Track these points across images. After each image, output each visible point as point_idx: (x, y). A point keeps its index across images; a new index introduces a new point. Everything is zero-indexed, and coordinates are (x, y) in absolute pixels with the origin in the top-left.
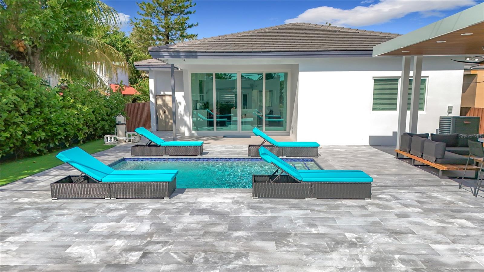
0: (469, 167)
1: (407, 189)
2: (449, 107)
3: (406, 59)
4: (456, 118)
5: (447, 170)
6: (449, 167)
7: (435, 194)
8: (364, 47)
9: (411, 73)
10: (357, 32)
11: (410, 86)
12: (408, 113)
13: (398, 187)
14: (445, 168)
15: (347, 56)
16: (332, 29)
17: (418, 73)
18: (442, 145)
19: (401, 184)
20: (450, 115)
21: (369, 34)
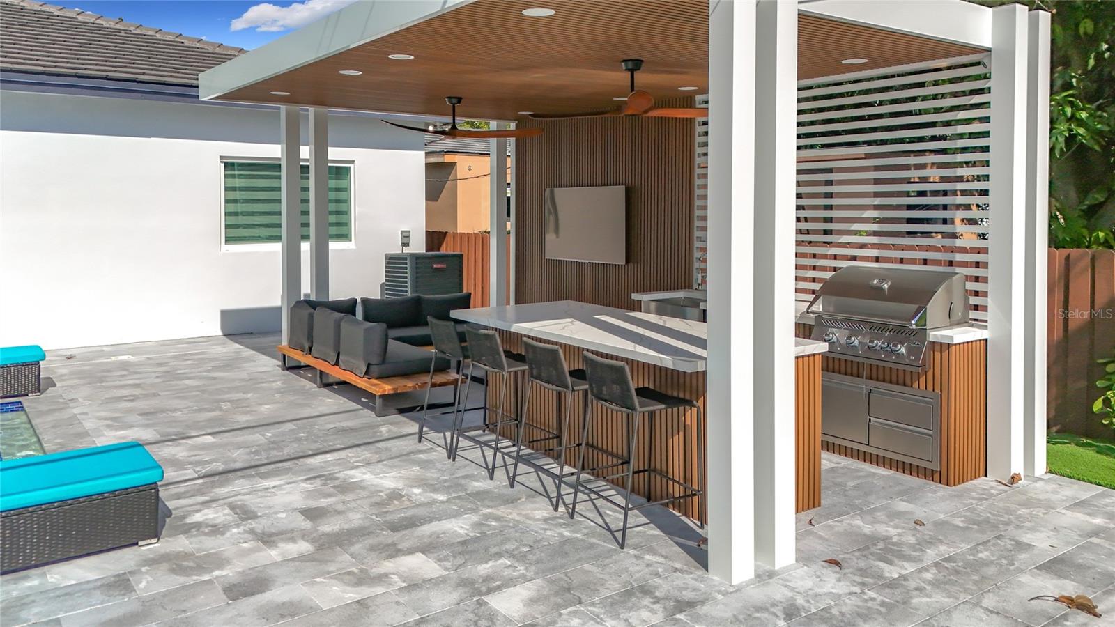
0: (439, 378)
1: (287, 471)
2: (402, 232)
3: (289, 115)
4: (417, 258)
5: (392, 392)
6: (395, 386)
7: (358, 475)
8: (188, 79)
9: (305, 152)
10: (177, 40)
11: (304, 183)
12: (306, 247)
13: (262, 469)
14: (387, 388)
15: (140, 95)
16: (108, 26)
17: (320, 152)
18: (379, 328)
19: (275, 454)
20: (407, 250)
21: (210, 50)
